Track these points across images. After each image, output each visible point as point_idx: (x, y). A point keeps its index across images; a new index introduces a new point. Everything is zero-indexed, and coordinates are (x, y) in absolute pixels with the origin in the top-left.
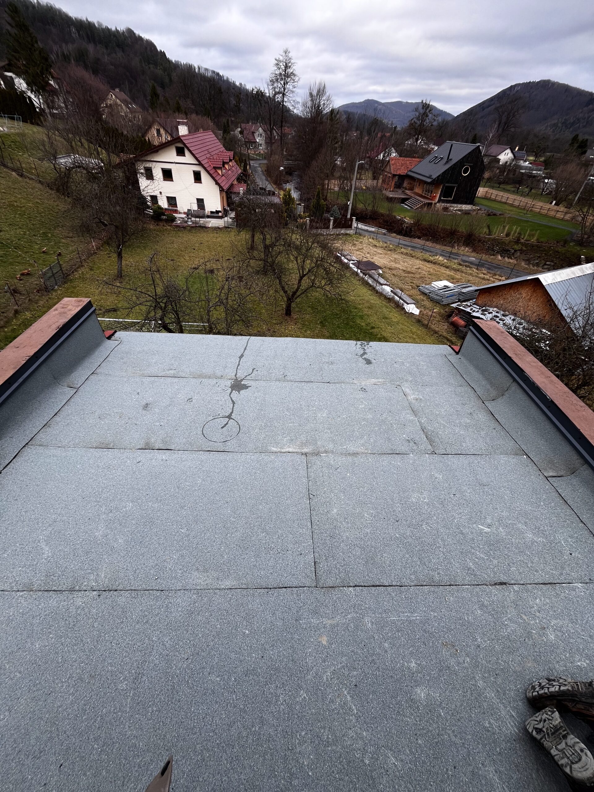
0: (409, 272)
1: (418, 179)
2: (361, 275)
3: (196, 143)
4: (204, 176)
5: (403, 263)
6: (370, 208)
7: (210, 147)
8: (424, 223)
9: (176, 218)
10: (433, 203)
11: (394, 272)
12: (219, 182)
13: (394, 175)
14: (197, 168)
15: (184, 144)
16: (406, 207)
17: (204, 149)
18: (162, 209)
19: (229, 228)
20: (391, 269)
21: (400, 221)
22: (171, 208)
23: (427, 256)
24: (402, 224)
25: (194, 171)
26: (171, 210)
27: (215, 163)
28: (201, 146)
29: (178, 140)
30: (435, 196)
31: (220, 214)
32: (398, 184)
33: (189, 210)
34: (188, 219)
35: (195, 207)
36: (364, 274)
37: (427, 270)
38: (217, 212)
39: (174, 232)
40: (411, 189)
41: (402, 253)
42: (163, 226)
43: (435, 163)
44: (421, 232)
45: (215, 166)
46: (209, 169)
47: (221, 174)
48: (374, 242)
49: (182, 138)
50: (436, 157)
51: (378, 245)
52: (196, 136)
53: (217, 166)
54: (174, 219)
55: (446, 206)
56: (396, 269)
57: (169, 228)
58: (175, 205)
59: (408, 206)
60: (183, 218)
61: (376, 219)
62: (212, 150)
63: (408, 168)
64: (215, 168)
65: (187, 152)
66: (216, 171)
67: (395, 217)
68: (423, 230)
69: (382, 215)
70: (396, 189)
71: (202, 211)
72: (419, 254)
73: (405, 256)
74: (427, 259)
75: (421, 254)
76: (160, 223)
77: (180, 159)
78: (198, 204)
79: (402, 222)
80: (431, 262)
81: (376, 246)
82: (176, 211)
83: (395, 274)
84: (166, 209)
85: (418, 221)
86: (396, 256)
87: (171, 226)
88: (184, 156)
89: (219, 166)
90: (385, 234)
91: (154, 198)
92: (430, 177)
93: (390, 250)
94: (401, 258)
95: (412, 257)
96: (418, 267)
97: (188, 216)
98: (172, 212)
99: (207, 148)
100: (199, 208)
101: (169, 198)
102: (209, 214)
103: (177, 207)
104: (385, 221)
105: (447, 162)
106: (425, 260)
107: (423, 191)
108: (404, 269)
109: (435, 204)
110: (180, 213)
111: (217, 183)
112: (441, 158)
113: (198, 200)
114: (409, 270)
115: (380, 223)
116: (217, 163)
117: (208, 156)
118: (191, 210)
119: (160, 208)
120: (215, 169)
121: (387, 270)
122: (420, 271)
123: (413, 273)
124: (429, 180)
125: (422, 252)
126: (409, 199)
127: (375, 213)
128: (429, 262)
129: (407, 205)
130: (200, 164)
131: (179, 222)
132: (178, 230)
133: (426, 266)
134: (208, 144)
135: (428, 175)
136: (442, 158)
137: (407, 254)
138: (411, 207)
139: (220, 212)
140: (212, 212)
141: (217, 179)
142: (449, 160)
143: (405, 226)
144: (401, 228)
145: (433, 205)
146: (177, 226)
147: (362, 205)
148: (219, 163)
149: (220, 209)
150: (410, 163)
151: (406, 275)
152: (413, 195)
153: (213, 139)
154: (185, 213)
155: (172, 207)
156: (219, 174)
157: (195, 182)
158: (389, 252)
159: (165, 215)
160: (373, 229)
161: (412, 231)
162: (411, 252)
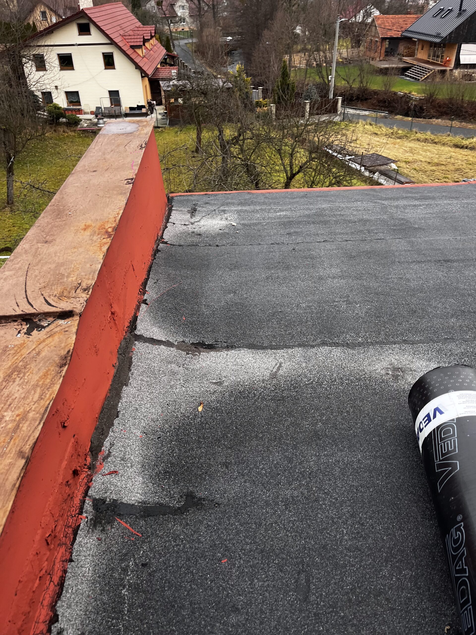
0: (437, 164)
1: (419, 40)
2: (367, 174)
3: (105, 17)
4: (118, 59)
5: (424, 153)
6: (356, 86)
7: (122, 21)
8: (440, 97)
9: (81, 120)
10: (448, 70)
11: (415, 166)
12: (141, 64)
13: (384, 39)
14: (108, 49)
15: (90, 19)
16: (408, 78)
17: (115, 24)
18: (59, 108)
19: (159, 127)
20: (409, 163)
21: (404, 99)
22: (72, 107)
23: (458, 139)
24: (407, 102)
25: (103, 53)
26: (72, 110)
27: (132, 40)
28: (110, 21)
29: (81, 15)
30: (449, 61)
31: (144, 110)
32: (389, 50)
33: (98, 108)
34: (98, 119)
35: (106, 103)
36: (370, 171)
37: (464, 159)
38: (140, 107)
39: (81, 140)
40: (411, 55)
41: (418, 140)
42: (64, 132)
43: (441, 17)
44: (437, 110)
45: (132, 44)
46: (125, 48)
47: (142, 56)
48: (372, 130)
49: (86, 12)
50: (443, 10)
51: (379, 133)
52: (103, 9)
53: (135, 44)
54: (77, 122)
55: (467, 72)
56: (415, 161)
57: (73, 134)
58: (78, 103)
59: (411, 77)
60: (90, 120)
61: (366, 99)
62: (125, 25)
63: (402, 27)
64: (133, 47)
65: (93, 29)
66: (135, 51)
67: (395, 94)
68: (440, 107)
69: (375, 93)
70: (387, 58)
71: (117, 108)
72: (446, 139)
73: (423, 143)
74: (459, 143)
75: (449, 138)
76: (59, 129)
77: (85, 39)
78: (111, 99)
79: (407, 98)
80: (467, 148)
81: (376, 134)
82: (80, 111)
83: (418, 168)
84: (66, 110)
85: (431, 96)
86: (412, 145)
87: (74, 131)
88: (90, 34)
89: (138, 44)
90: (385, 117)
91: (48, 95)
92: (438, 36)
93: (400, 138)
94: (418, 146)
95: (436, 143)
96: (449, 155)
97: (96, 116)
98: (74, 113)
99: (119, 23)
100: (112, 105)
101: (68, 94)
102: (128, 111)
103: (80, 105)
104: (379, 101)
105: (460, 15)
106: (456, 146)
107: (429, 56)
108: (428, 160)
109: (451, 70)
110: (85, 113)
111: (137, 67)
112: (449, 10)
113: (110, 92)
114: (436, 161)
115: (373, 104)
116: (135, 40)
117: (122, 32)
118: (101, 108)
119: (57, 107)
120: (133, 49)
121: (403, 165)
122: (452, 160)
123: (443, 165)
124: (438, 40)
125: (449, 135)
126: (410, 68)
127: (364, 92)
128: (462, 147)
129: (408, 76)
130: (112, 43)
131: (86, 125)
132: (85, 137)
133: (461, 154)
134: (119, 18)
135: (434, 34)
136: (451, 11)
137: (426, 140)
138: (416, 79)
139: (143, 107)
140: (131, 109)
141: (137, 60)
142: (461, 11)
143: (412, 104)
144: (406, 107)
145: (448, 72)
146: (84, 131)
147: (343, 82)
148: (138, 40)
149: (143, 103)
150: (404, 21)
151: (434, 168)
152: (415, 63)
153: (124, 12)
154: (92, 113)
155: (73, 105)
156: (139, 55)
157: (106, 69)
158: (398, 140)
159: (64, 117)
160: (367, 113)
161: (423, 110)
162: (433, 137)
